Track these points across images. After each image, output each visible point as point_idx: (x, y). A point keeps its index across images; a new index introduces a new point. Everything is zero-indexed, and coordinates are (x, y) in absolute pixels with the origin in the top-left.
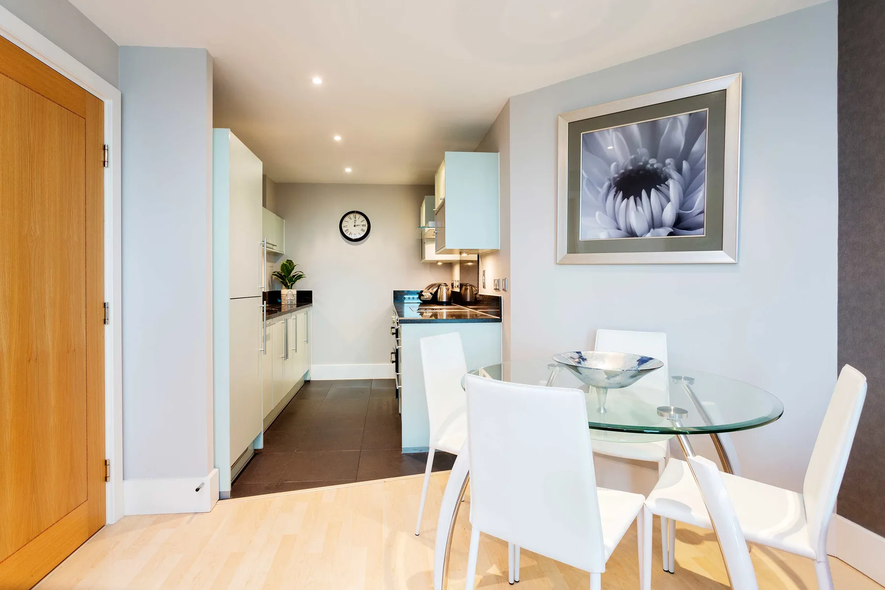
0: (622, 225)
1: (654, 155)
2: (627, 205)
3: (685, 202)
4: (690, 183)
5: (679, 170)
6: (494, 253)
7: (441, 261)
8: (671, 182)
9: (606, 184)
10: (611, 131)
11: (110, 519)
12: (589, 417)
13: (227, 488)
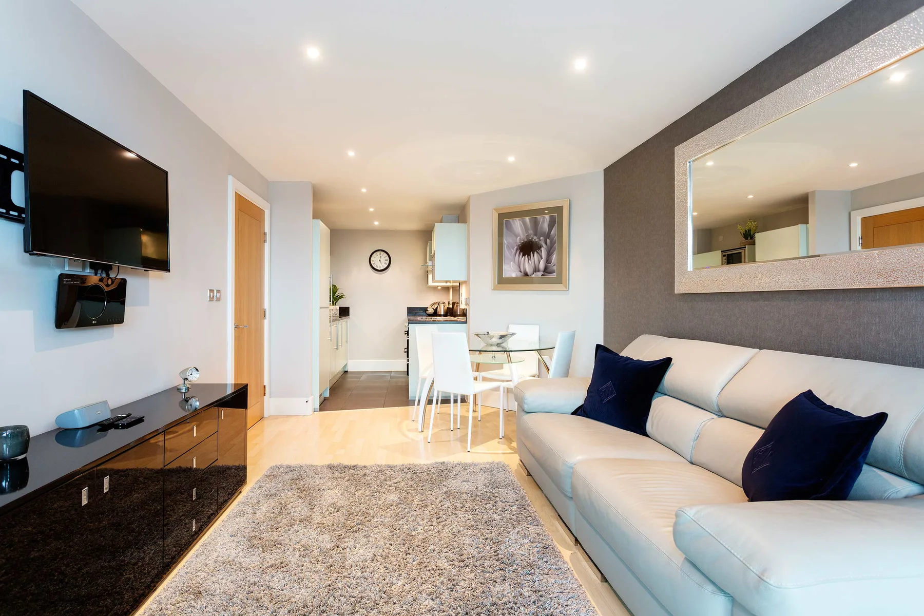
0: (522, 270)
1: (536, 235)
2: (524, 259)
3: (548, 261)
4: (551, 249)
5: (546, 243)
6: (465, 282)
7: (440, 286)
8: (542, 249)
9: (516, 247)
10: (517, 220)
11: (266, 415)
12: (469, 348)
13: (318, 406)
